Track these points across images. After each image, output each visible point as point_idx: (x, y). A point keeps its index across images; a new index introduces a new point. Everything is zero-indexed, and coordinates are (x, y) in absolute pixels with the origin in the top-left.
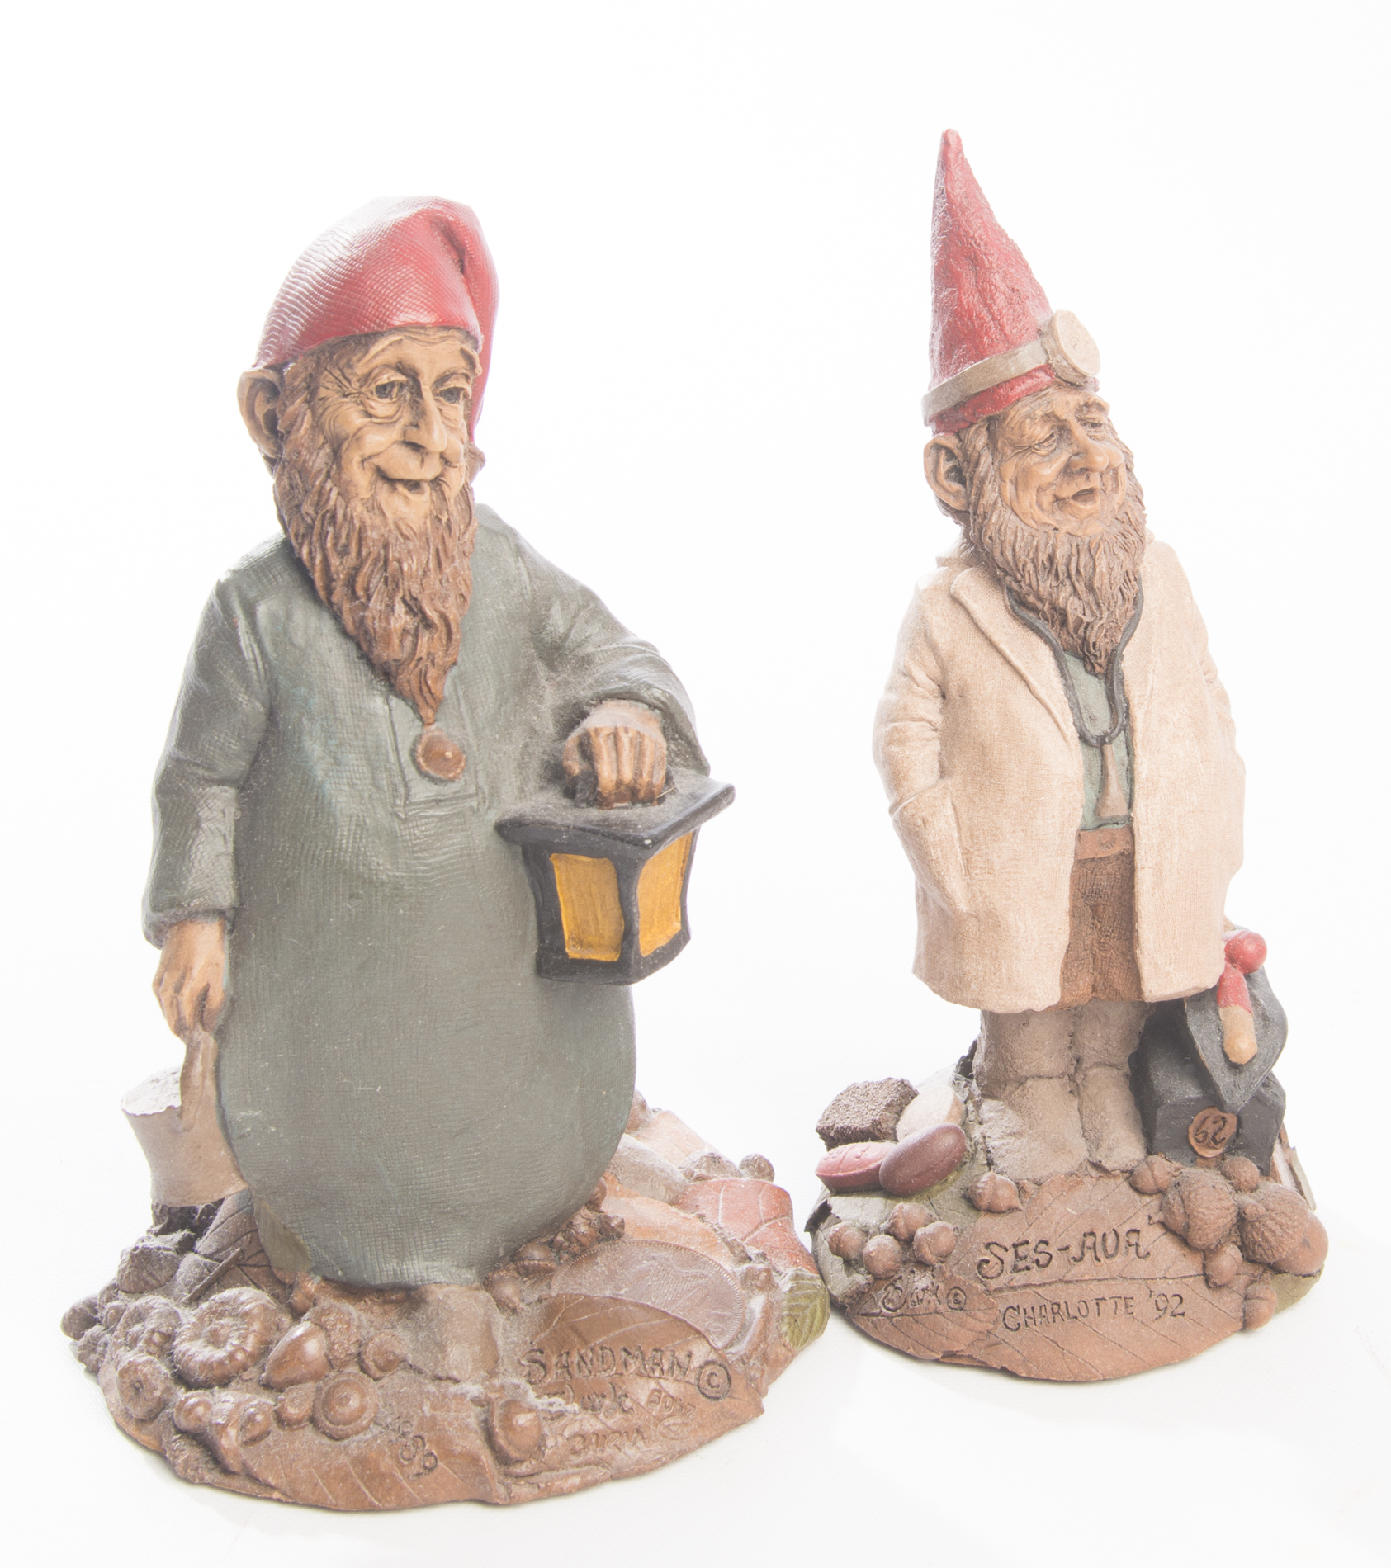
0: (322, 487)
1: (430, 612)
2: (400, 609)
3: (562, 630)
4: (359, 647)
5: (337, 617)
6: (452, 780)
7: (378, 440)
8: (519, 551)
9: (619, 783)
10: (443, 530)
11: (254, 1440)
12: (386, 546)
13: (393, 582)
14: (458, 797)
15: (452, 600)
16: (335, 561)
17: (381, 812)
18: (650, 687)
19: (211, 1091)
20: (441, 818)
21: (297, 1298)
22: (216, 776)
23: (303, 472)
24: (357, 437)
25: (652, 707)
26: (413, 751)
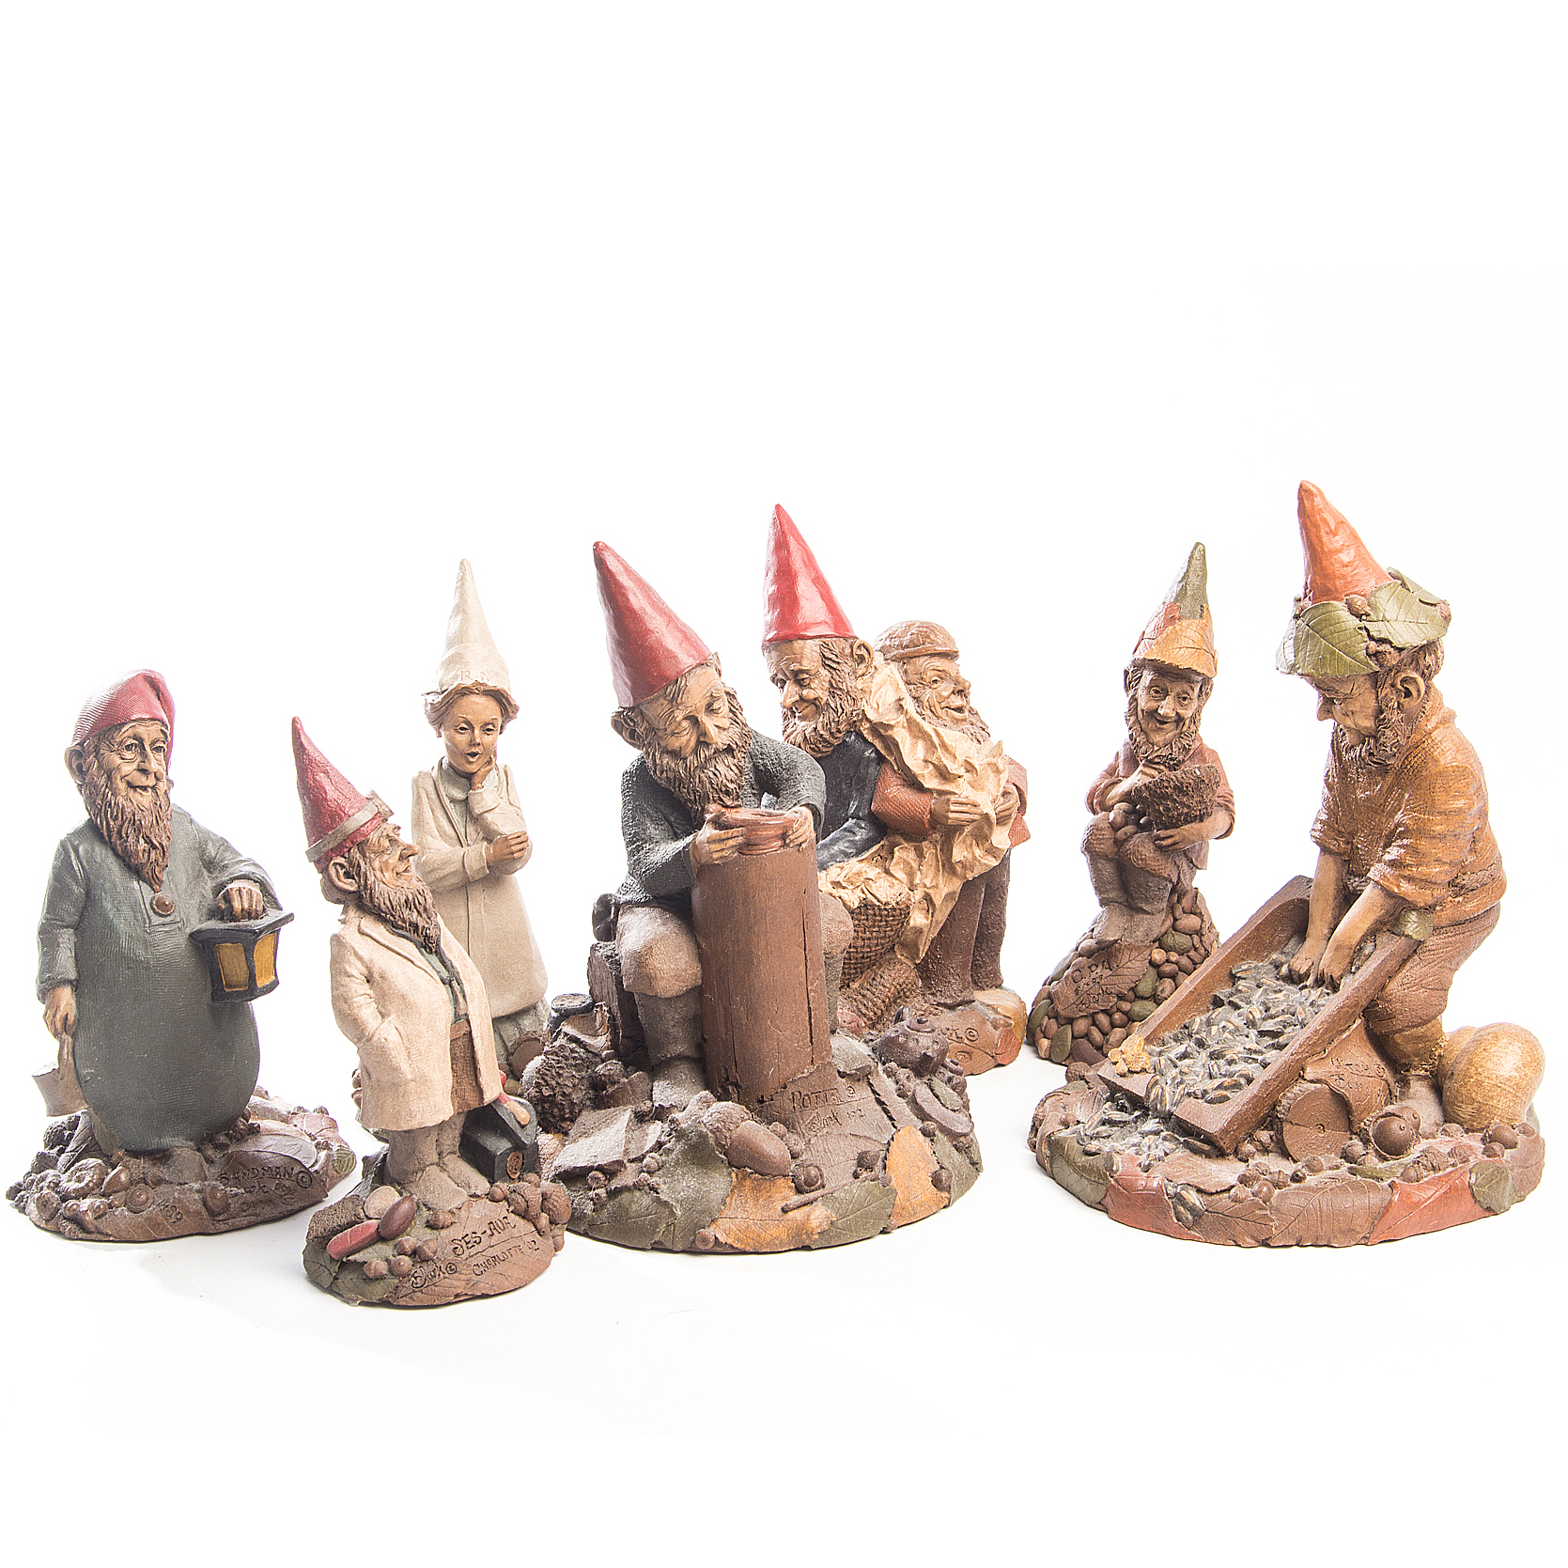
0: (104, 792)
1: (155, 842)
2: (142, 841)
3: (213, 855)
4: (124, 861)
5: (114, 850)
6: (169, 915)
7: (128, 769)
8: (192, 821)
9: (243, 910)
10: (158, 808)
11: (99, 1217)
12: (134, 815)
13: (138, 830)
14: (173, 923)
15: (163, 838)
16: (112, 823)
17: (139, 930)
18: (253, 873)
19: (71, 1061)
20: (165, 932)
21: (114, 1159)
22: (65, 924)
23: (95, 786)
24: (118, 768)
25: (255, 882)
26: (151, 904)
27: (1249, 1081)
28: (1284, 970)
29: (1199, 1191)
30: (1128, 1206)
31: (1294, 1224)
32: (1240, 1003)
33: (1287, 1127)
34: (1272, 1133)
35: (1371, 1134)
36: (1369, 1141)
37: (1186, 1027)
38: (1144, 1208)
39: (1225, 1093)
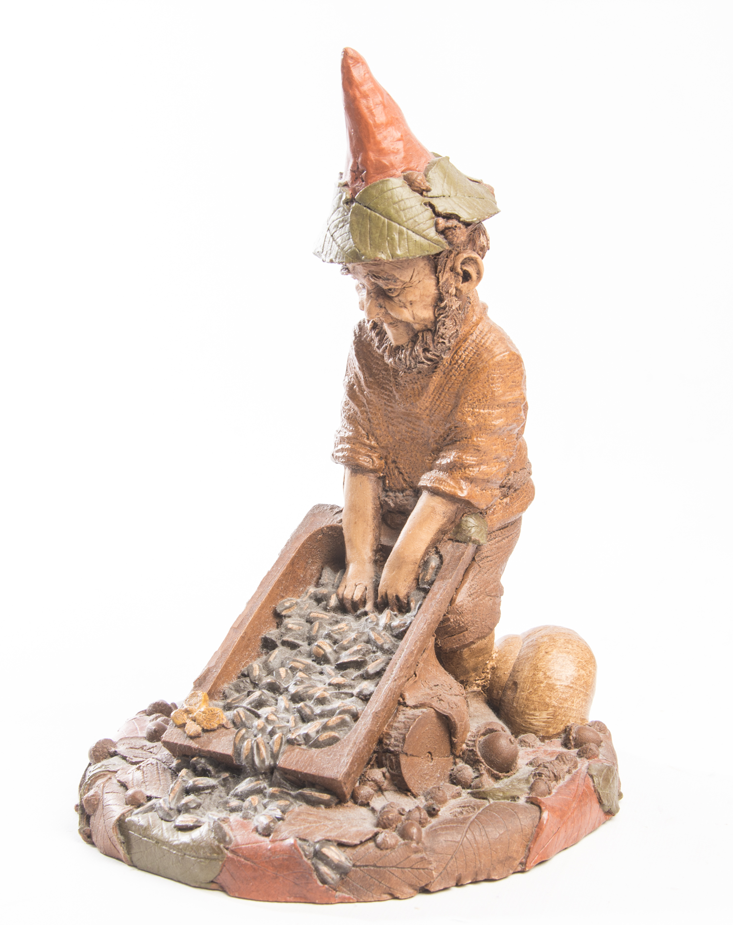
27: (355, 717)
28: (333, 601)
29: (341, 845)
30: (255, 878)
31: (451, 862)
32: (296, 641)
33: (403, 760)
34: (384, 769)
35: (479, 754)
36: (478, 761)
37: (244, 675)
38: (277, 877)
39: (333, 734)
